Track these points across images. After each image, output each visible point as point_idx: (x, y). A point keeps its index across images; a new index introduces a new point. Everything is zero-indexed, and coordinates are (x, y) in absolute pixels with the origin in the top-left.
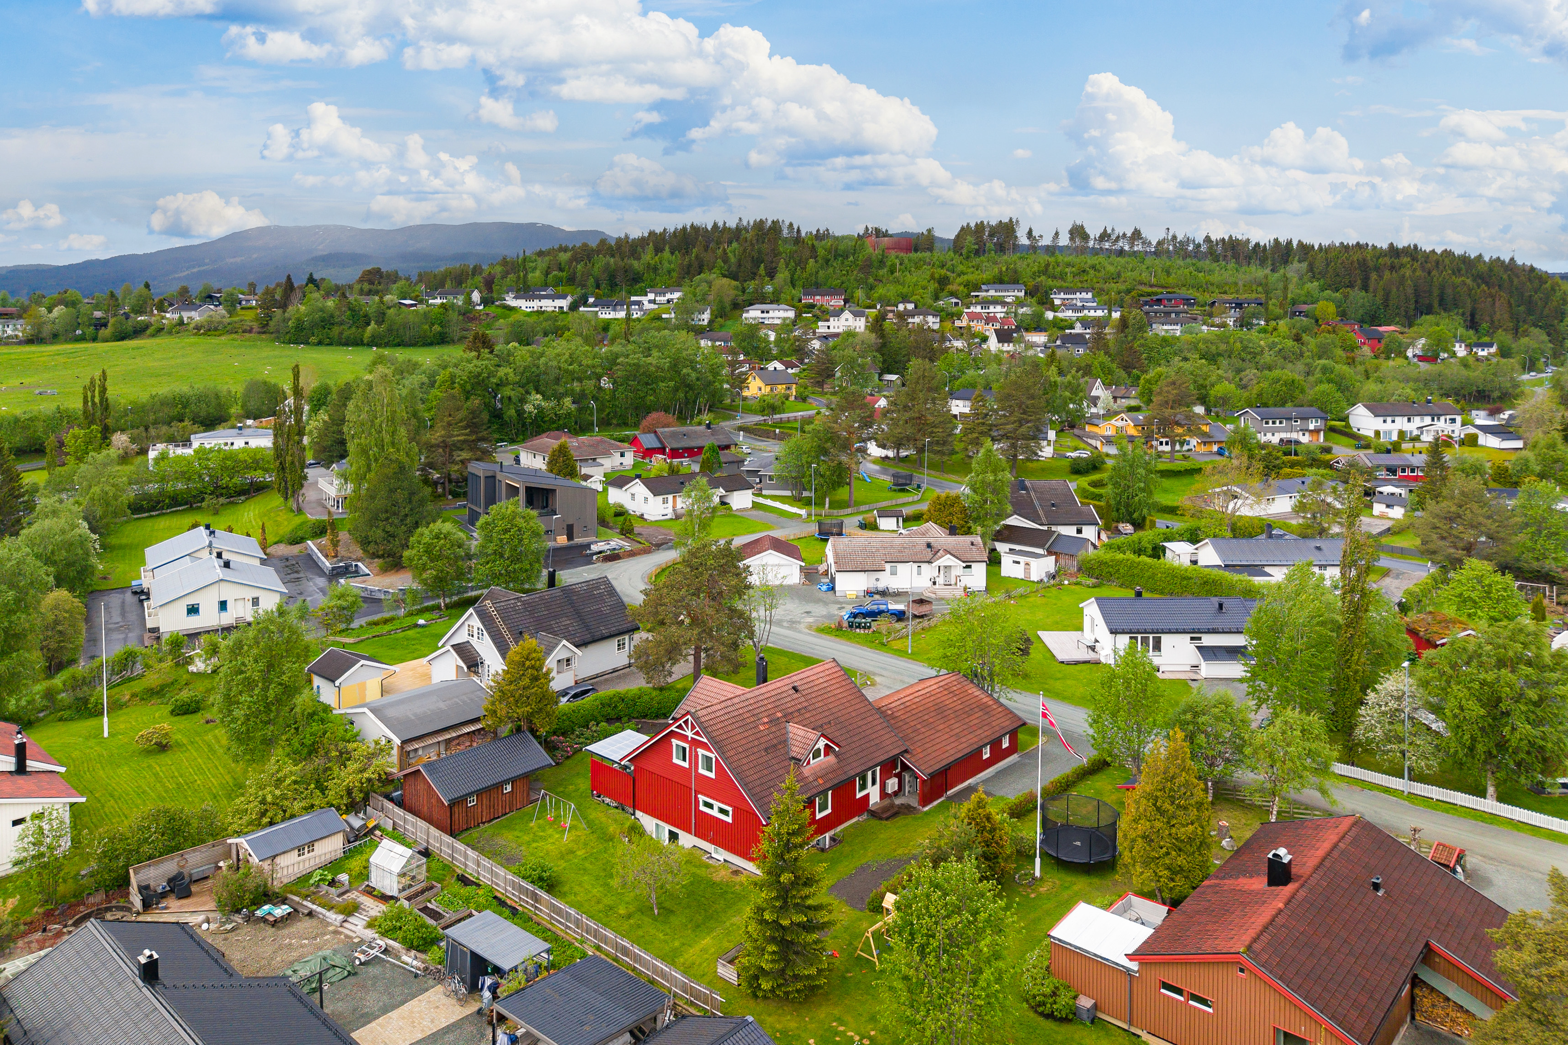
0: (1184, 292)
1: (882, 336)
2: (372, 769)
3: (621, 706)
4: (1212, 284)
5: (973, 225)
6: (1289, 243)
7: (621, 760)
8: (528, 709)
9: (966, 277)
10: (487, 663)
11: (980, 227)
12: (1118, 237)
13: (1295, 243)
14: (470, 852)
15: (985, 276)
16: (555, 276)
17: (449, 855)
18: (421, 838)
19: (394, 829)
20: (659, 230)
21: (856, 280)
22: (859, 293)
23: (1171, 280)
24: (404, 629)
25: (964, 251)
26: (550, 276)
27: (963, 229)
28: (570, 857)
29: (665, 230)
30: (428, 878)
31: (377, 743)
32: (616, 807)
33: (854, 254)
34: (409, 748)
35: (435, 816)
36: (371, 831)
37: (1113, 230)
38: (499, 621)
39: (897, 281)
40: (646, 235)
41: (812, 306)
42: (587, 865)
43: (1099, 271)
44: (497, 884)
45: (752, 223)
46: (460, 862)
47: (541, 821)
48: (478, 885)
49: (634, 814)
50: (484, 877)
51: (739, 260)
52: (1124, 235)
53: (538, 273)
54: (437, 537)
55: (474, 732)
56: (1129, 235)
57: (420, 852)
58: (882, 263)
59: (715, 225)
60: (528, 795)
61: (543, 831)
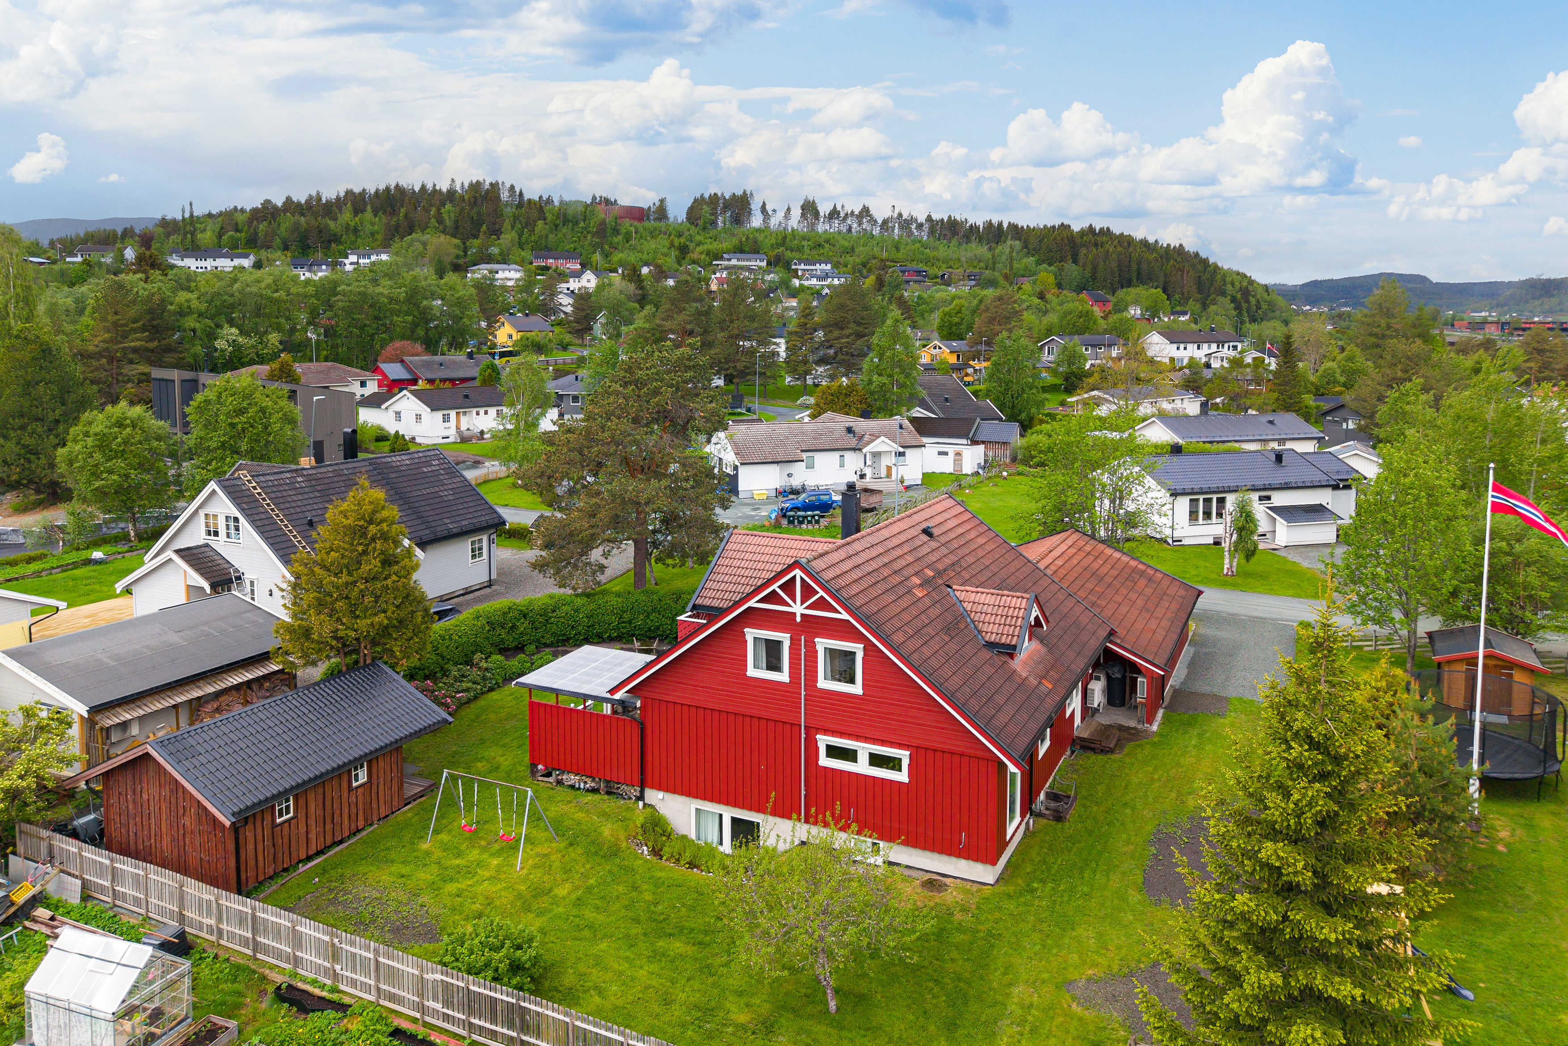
0: (915, 266)
1: (642, 288)
2: (19, 768)
3: (523, 626)
4: (938, 260)
5: (707, 196)
6: (1000, 224)
7: (613, 691)
8: (381, 618)
9: (705, 247)
10: (248, 577)
11: (714, 199)
12: (847, 215)
13: (1005, 225)
14: (308, 929)
15: (725, 245)
16: (232, 237)
17: (245, 942)
18: (161, 911)
19: (86, 898)
20: (357, 190)
21: (590, 244)
22: (597, 257)
23: (900, 255)
24: (64, 568)
25: (701, 222)
26: (225, 237)
27: (696, 200)
28: (544, 902)
29: (364, 190)
30: (195, 1007)
31: (28, 713)
32: (594, 791)
33: (584, 221)
34: (110, 720)
35: (193, 857)
36: (25, 911)
37: (843, 206)
38: (267, 503)
39: (633, 248)
40: (342, 194)
41: (547, 268)
42: (589, 914)
43: (834, 245)
44: (392, 998)
45: (466, 185)
46: (279, 954)
47: (444, 837)
48: (342, 1008)
49: (641, 798)
50: (353, 983)
51: (456, 222)
52: (852, 212)
53: (209, 234)
54: (120, 424)
55: (249, 683)
56: (857, 213)
57: (165, 946)
58: (616, 231)
59: (423, 187)
60: (401, 787)
61: (459, 855)
